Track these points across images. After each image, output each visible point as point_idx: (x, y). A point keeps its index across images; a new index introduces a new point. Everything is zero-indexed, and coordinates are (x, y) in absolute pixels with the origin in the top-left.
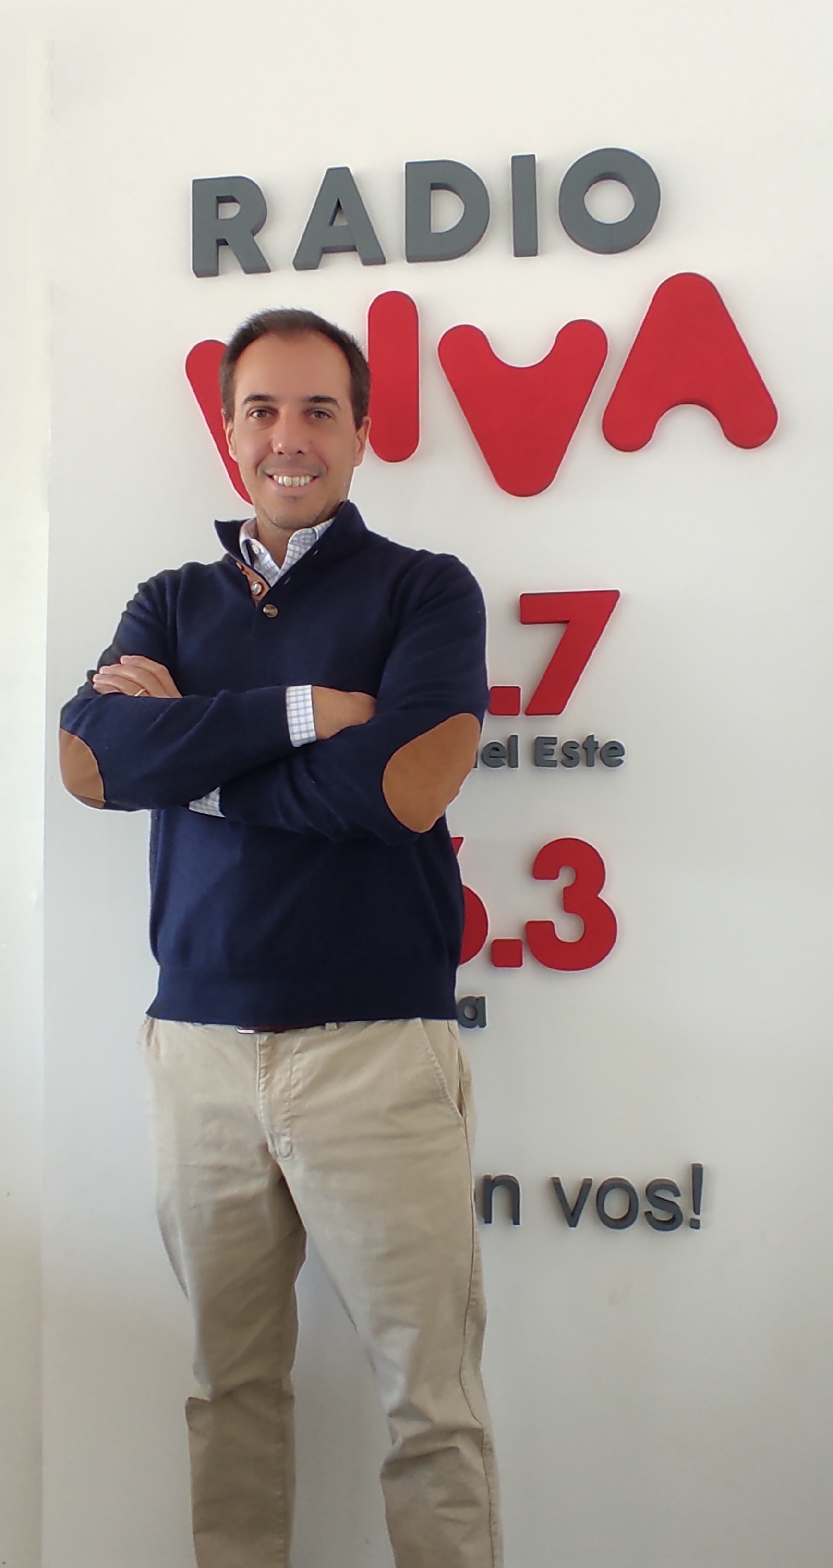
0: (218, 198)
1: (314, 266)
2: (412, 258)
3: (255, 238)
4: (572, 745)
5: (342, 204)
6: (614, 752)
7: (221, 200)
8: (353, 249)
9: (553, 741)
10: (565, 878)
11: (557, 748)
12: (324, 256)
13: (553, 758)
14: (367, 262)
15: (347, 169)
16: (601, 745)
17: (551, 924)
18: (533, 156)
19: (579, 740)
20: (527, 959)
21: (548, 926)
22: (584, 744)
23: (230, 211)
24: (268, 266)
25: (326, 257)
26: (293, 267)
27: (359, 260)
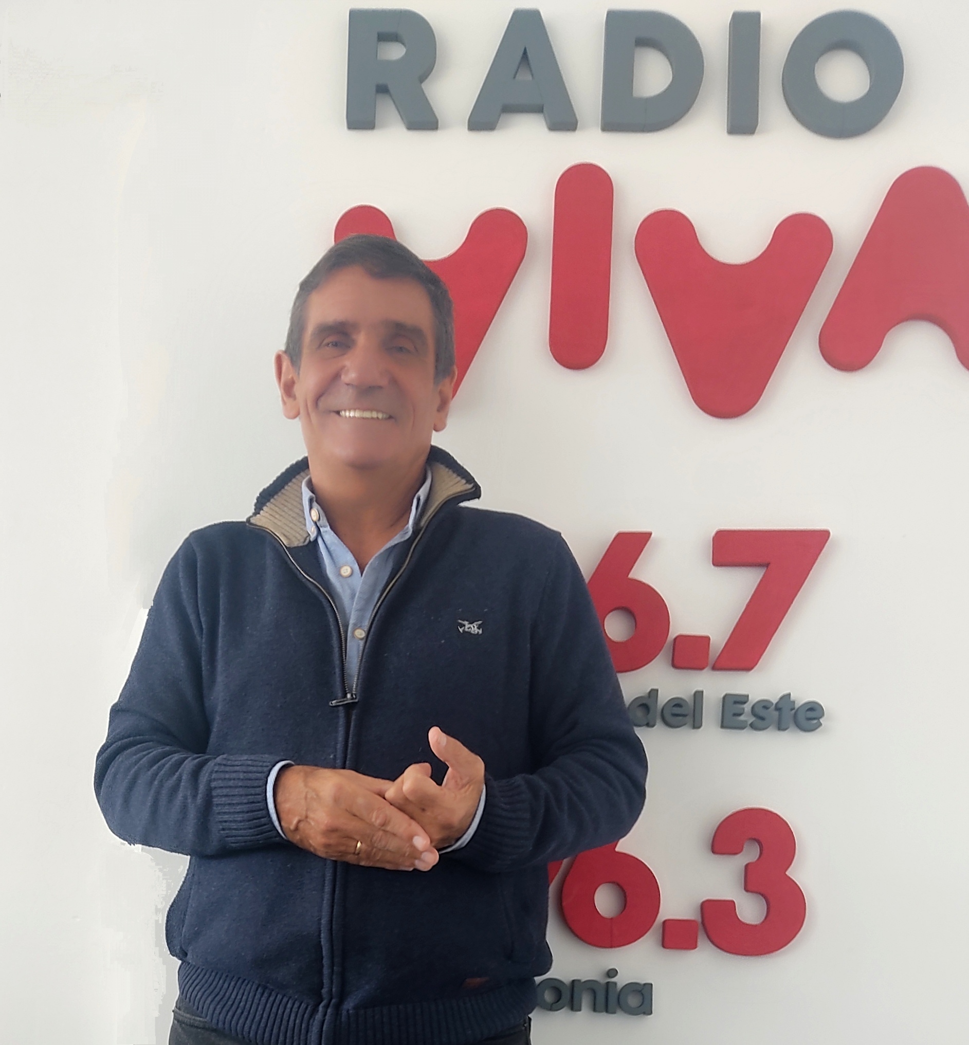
0: (378, 35)
1: (493, 127)
2: (606, 128)
3: (423, 86)
4: (765, 705)
5: (527, 49)
6: (810, 714)
7: (382, 37)
8: (539, 111)
9: (743, 700)
10: (750, 854)
11: (747, 707)
12: (503, 114)
13: (742, 718)
14: (553, 127)
15: (537, 12)
16: (797, 706)
17: (732, 903)
18: (758, 15)
19: (774, 698)
20: (703, 942)
21: (730, 906)
22: (777, 704)
23: (395, 52)
24: (437, 122)
25: (504, 117)
26: (467, 127)
27: (544, 123)
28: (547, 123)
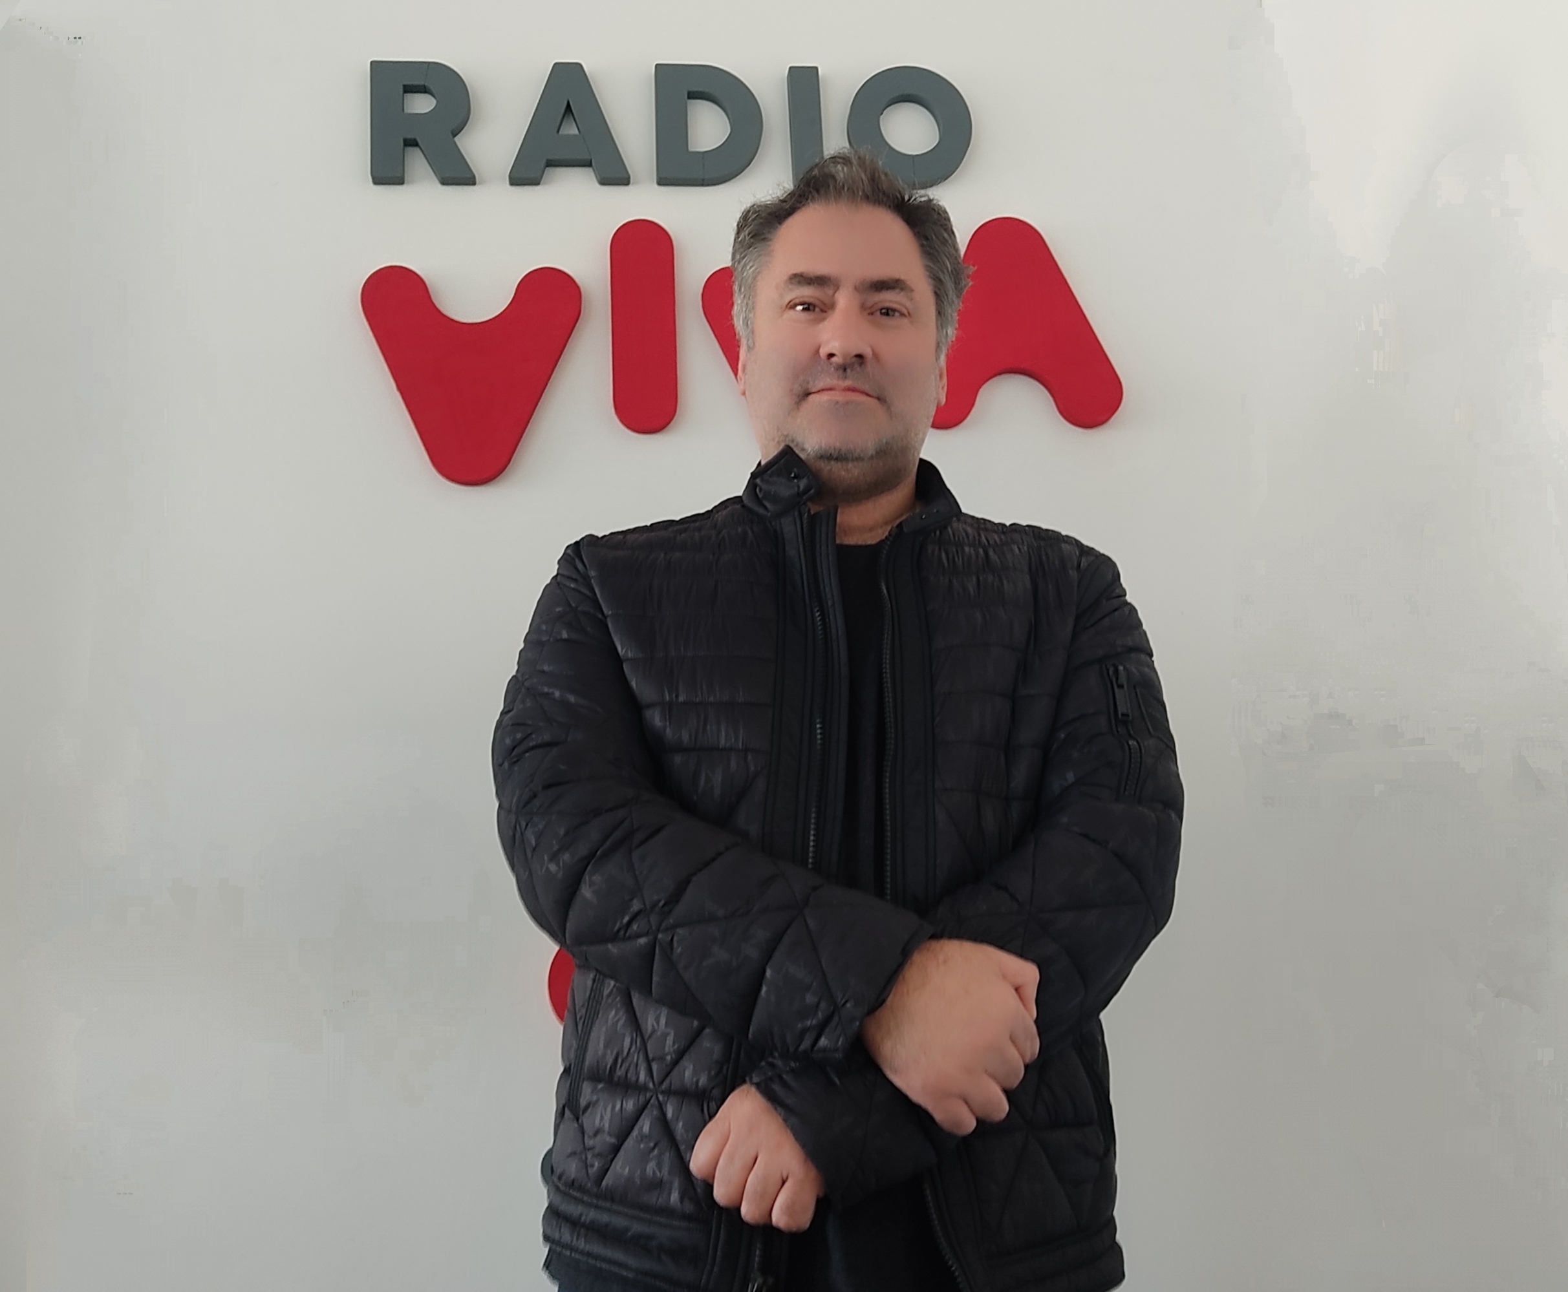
0: (404, 86)
1: (535, 182)
2: (662, 181)
3: (456, 139)
5: (571, 103)
7: (409, 89)
8: (588, 164)
12: (547, 168)
14: (604, 181)
15: (579, 65)
18: (816, 68)
23: (422, 104)
24: (474, 177)
25: (550, 171)
26: (508, 182)
27: (594, 178)
28: (596, 177)
